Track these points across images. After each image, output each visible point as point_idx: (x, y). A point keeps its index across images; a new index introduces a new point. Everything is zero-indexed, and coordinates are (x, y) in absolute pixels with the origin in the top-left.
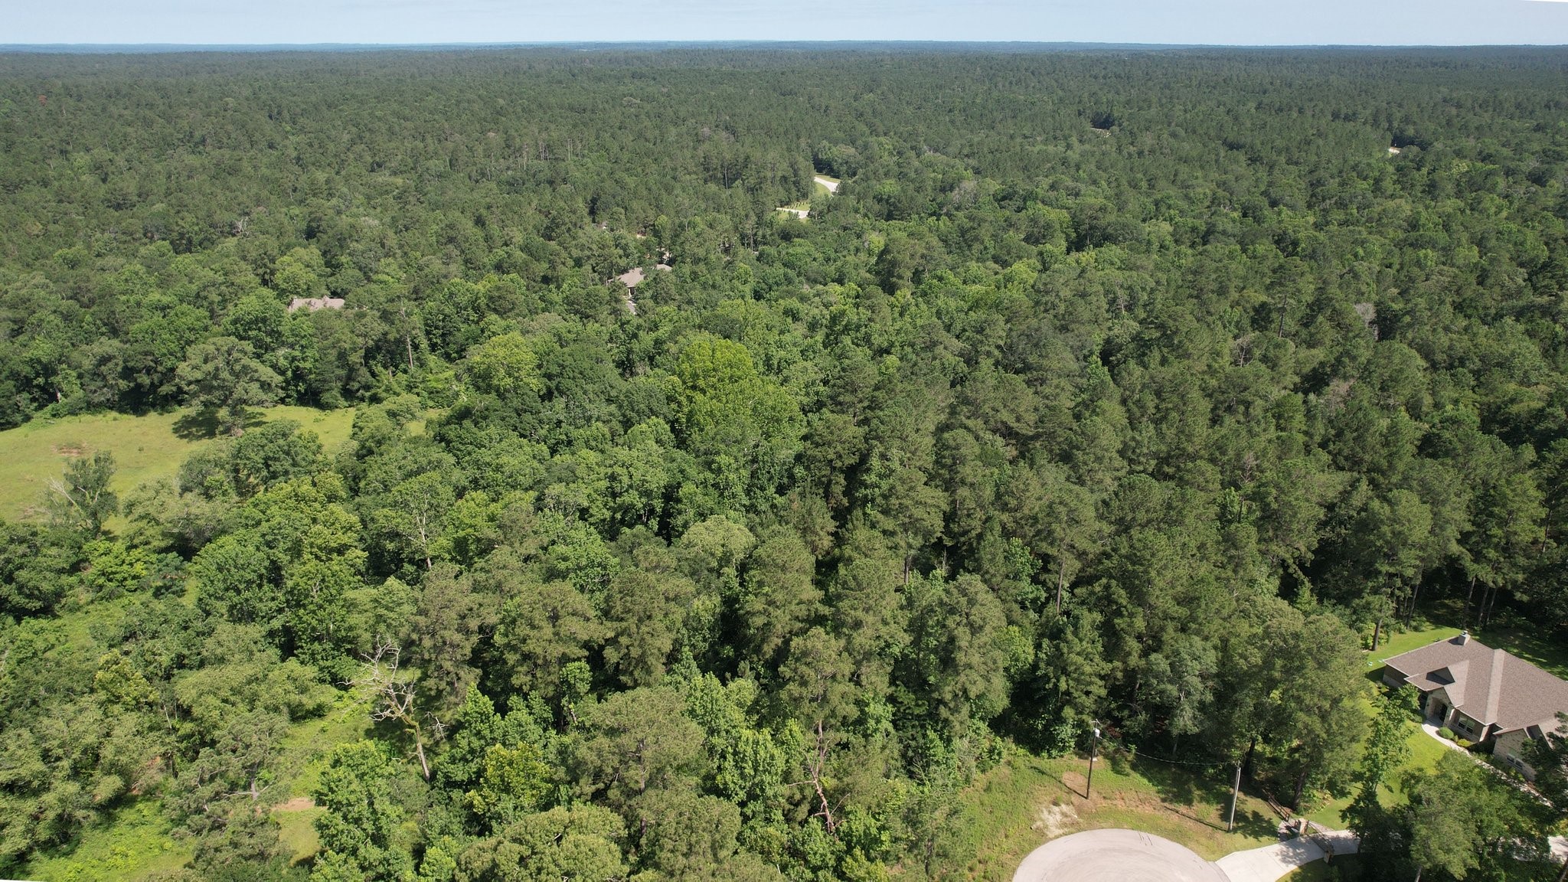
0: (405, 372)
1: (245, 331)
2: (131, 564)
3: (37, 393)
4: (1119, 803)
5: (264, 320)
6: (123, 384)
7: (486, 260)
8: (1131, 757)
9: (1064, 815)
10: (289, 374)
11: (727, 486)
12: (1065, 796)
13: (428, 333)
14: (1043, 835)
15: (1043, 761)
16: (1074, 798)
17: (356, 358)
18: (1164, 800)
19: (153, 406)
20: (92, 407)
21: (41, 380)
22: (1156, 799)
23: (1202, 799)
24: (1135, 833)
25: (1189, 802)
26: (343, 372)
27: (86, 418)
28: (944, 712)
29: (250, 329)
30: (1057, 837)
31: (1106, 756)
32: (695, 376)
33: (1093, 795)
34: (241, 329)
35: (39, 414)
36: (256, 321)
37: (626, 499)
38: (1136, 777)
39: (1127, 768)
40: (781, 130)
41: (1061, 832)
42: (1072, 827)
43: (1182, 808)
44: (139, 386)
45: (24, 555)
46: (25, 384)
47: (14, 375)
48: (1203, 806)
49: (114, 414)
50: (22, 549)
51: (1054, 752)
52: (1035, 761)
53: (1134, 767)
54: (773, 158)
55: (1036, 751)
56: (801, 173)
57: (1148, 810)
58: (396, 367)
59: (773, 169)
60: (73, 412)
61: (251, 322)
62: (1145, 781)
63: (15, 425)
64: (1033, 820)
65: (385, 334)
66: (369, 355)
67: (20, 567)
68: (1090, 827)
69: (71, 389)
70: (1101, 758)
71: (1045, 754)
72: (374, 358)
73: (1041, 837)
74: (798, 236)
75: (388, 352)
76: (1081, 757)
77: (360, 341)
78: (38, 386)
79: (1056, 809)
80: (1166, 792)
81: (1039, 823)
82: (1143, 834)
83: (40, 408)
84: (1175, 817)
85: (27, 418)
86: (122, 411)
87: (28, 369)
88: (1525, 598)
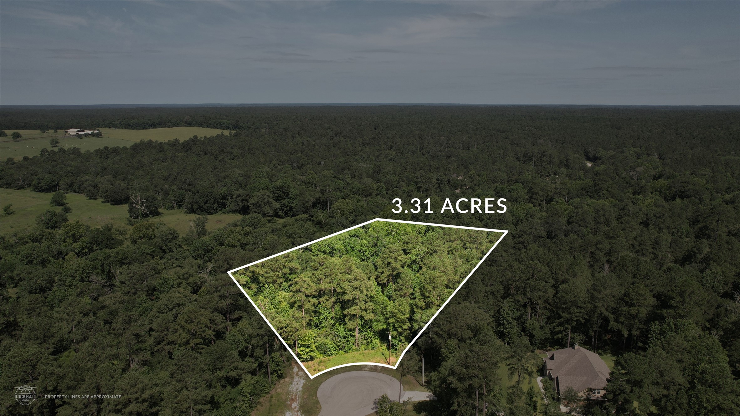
3: (220, 205)
5: (282, 188)
6: (240, 204)
9: (376, 367)
10: (288, 207)
17: (309, 204)
20: (234, 212)
21: (221, 200)
27: (233, 215)
29: (277, 190)
35: (220, 212)
44: (244, 205)
47: (214, 198)
48: (423, 377)
49: (239, 215)
58: (324, 210)
60: (228, 213)
61: (278, 188)
63: (212, 214)
65: (320, 197)
68: (380, 372)
69: (230, 205)
72: (317, 206)
77: (312, 199)
78: (220, 202)
82: (394, 379)
85: (216, 212)
87: (219, 196)
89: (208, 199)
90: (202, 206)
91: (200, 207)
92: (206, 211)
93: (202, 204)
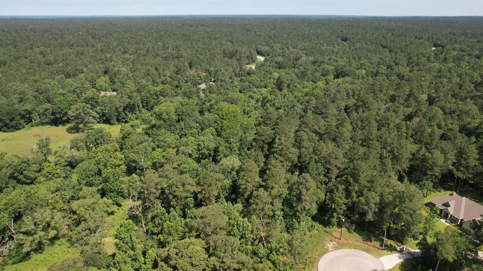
0: (135, 114)
1: (88, 101)
2: (56, 170)
3: (26, 120)
4: (350, 242)
5: (94, 98)
6: (52, 117)
7: (159, 81)
8: (353, 228)
9: (334, 244)
10: (101, 114)
11: (233, 148)
12: (334, 239)
13: (142, 102)
14: (328, 250)
15: (327, 229)
16: (337, 240)
17: (121, 110)
18: (363, 241)
19: (60, 123)
20: (43, 124)
21: (28, 116)
22: (361, 240)
23: (375, 240)
24: (355, 250)
25: (371, 241)
26: (117, 114)
27: (41, 127)
28: (298, 214)
29: (90, 101)
30: (331, 251)
31: (346, 228)
32: (223, 115)
33: (342, 239)
34: (87, 101)
35: (27, 126)
36: (91, 98)
37: (203, 151)
38: (355, 234)
39: (352, 231)
40: (247, 42)
41: (333, 249)
42: (336, 248)
43: (369, 243)
44: (57, 118)
45: (26, 167)
46: (23, 117)
47: (20, 114)
48: (375, 242)
49: (49, 126)
50: (25, 165)
51: (331, 226)
52: (325, 229)
53: (354, 231)
54: (245, 50)
55: (325, 226)
56: (253, 55)
57: (359, 243)
58: (133, 112)
59: (244, 54)
60: (37, 125)
61: (90, 99)
62: (358, 235)
63: (20, 129)
64: (324, 246)
65: (130, 102)
66: (125, 108)
67: (24, 170)
68: (341, 248)
69: (37, 119)
70: (344, 228)
71: (328, 227)
72: (126, 110)
73: (327, 251)
74: (252, 74)
75: (130, 108)
76: (338, 228)
77: (122, 104)
78: (27, 117)
79: (331, 243)
80: (364, 238)
81: (326, 247)
82: (357, 250)
83: (27, 124)
84: (367, 246)
85: (24, 127)
86: (51, 125)
87: (24, 112)
88: (472, 182)
89: (14, 116)
90: (8, 124)
91: (6, 125)
92: (13, 128)
93: (8, 122)
